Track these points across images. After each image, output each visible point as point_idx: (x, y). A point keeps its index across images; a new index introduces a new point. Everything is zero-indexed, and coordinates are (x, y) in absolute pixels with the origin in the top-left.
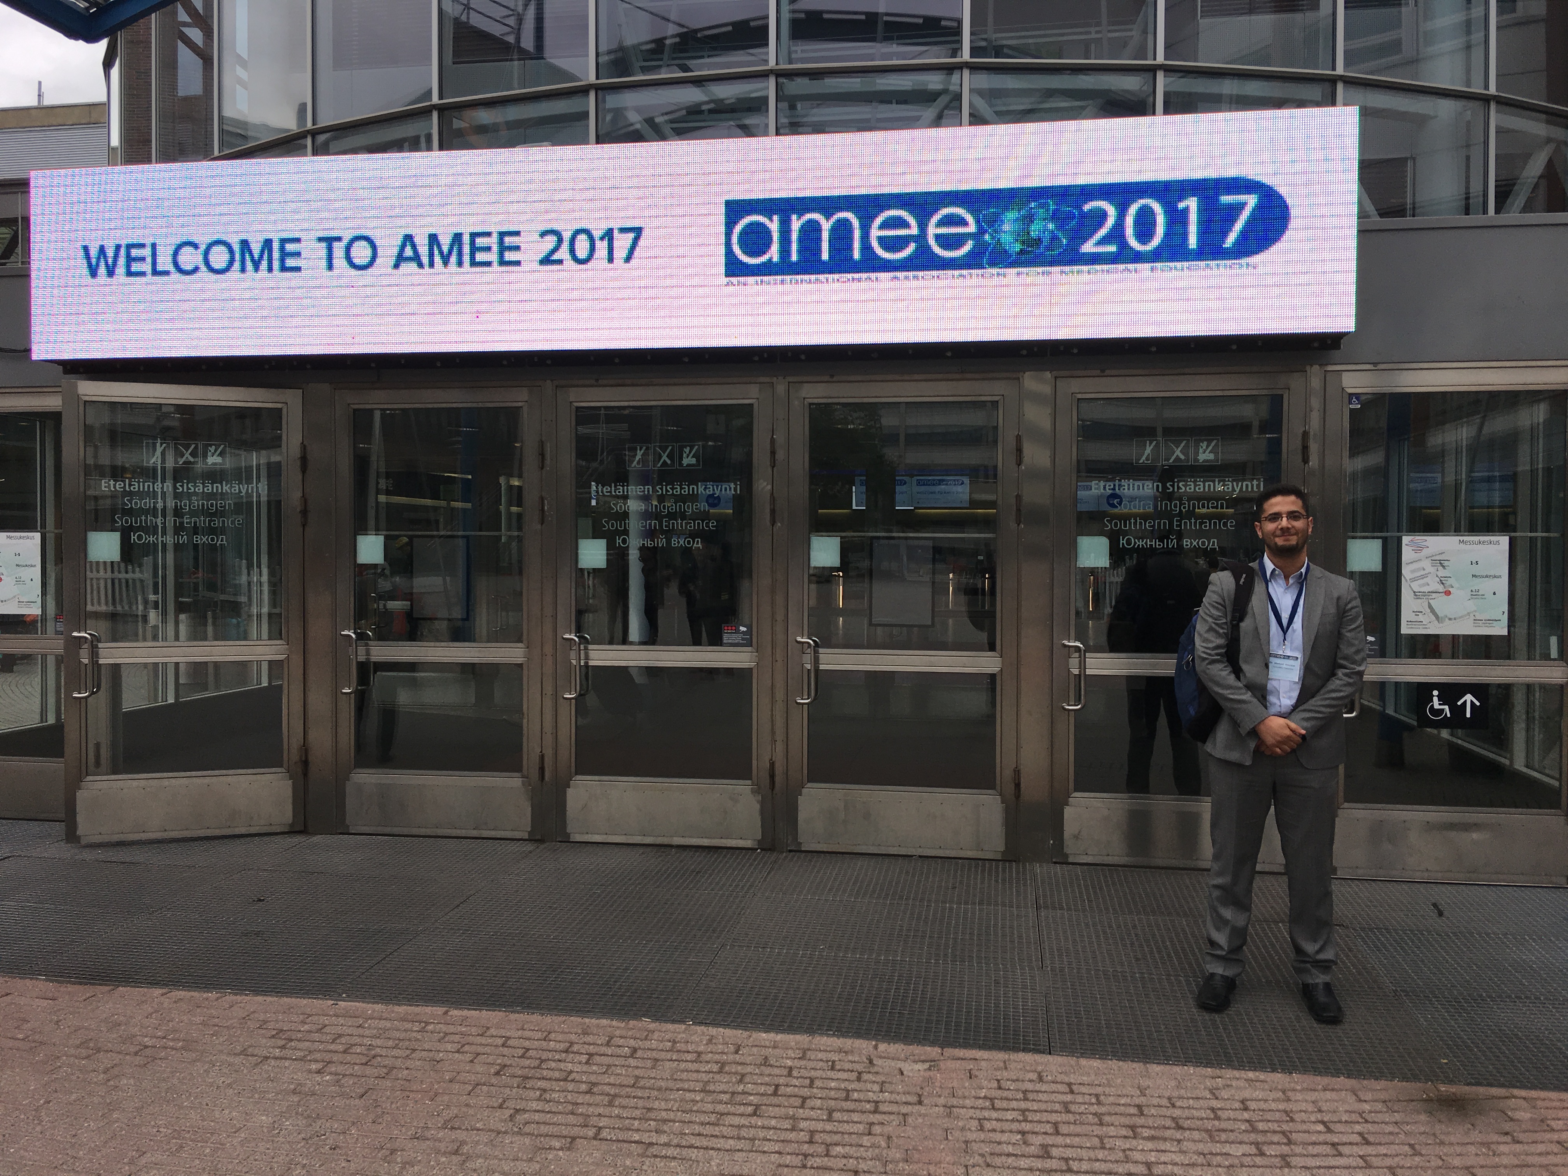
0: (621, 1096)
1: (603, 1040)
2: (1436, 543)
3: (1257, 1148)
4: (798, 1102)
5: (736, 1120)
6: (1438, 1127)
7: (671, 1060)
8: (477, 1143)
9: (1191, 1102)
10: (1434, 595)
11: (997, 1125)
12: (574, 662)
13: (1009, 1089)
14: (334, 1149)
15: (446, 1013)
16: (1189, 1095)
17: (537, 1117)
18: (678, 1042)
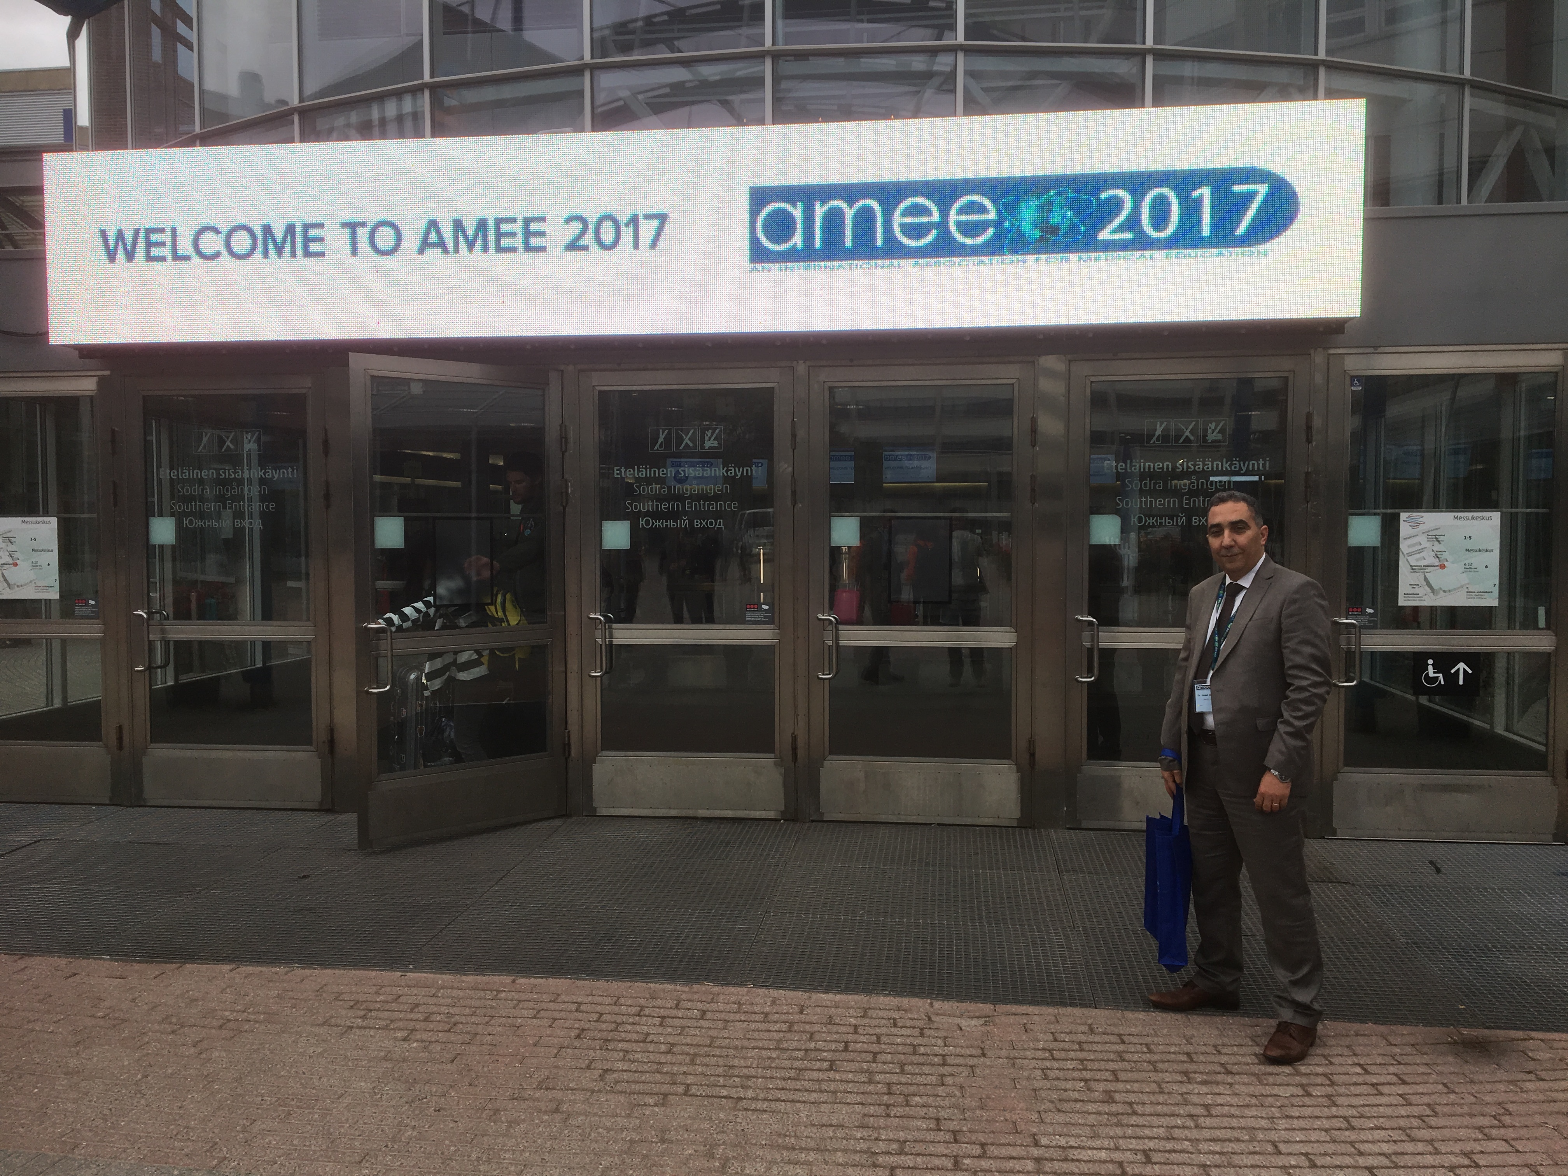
0: (701, 1056)
1: (671, 1003)
2: (1432, 520)
3: (1304, 1090)
4: (870, 1057)
5: (815, 1075)
6: (1467, 1069)
7: (741, 1021)
8: (574, 1102)
9: (1235, 1049)
10: (1429, 569)
11: (1061, 1074)
12: (600, 641)
13: (1064, 1041)
14: (439, 1110)
15: (514, 981)
16: (1233, 1043)
17: (625, 1076)
18: (743, 1004)
